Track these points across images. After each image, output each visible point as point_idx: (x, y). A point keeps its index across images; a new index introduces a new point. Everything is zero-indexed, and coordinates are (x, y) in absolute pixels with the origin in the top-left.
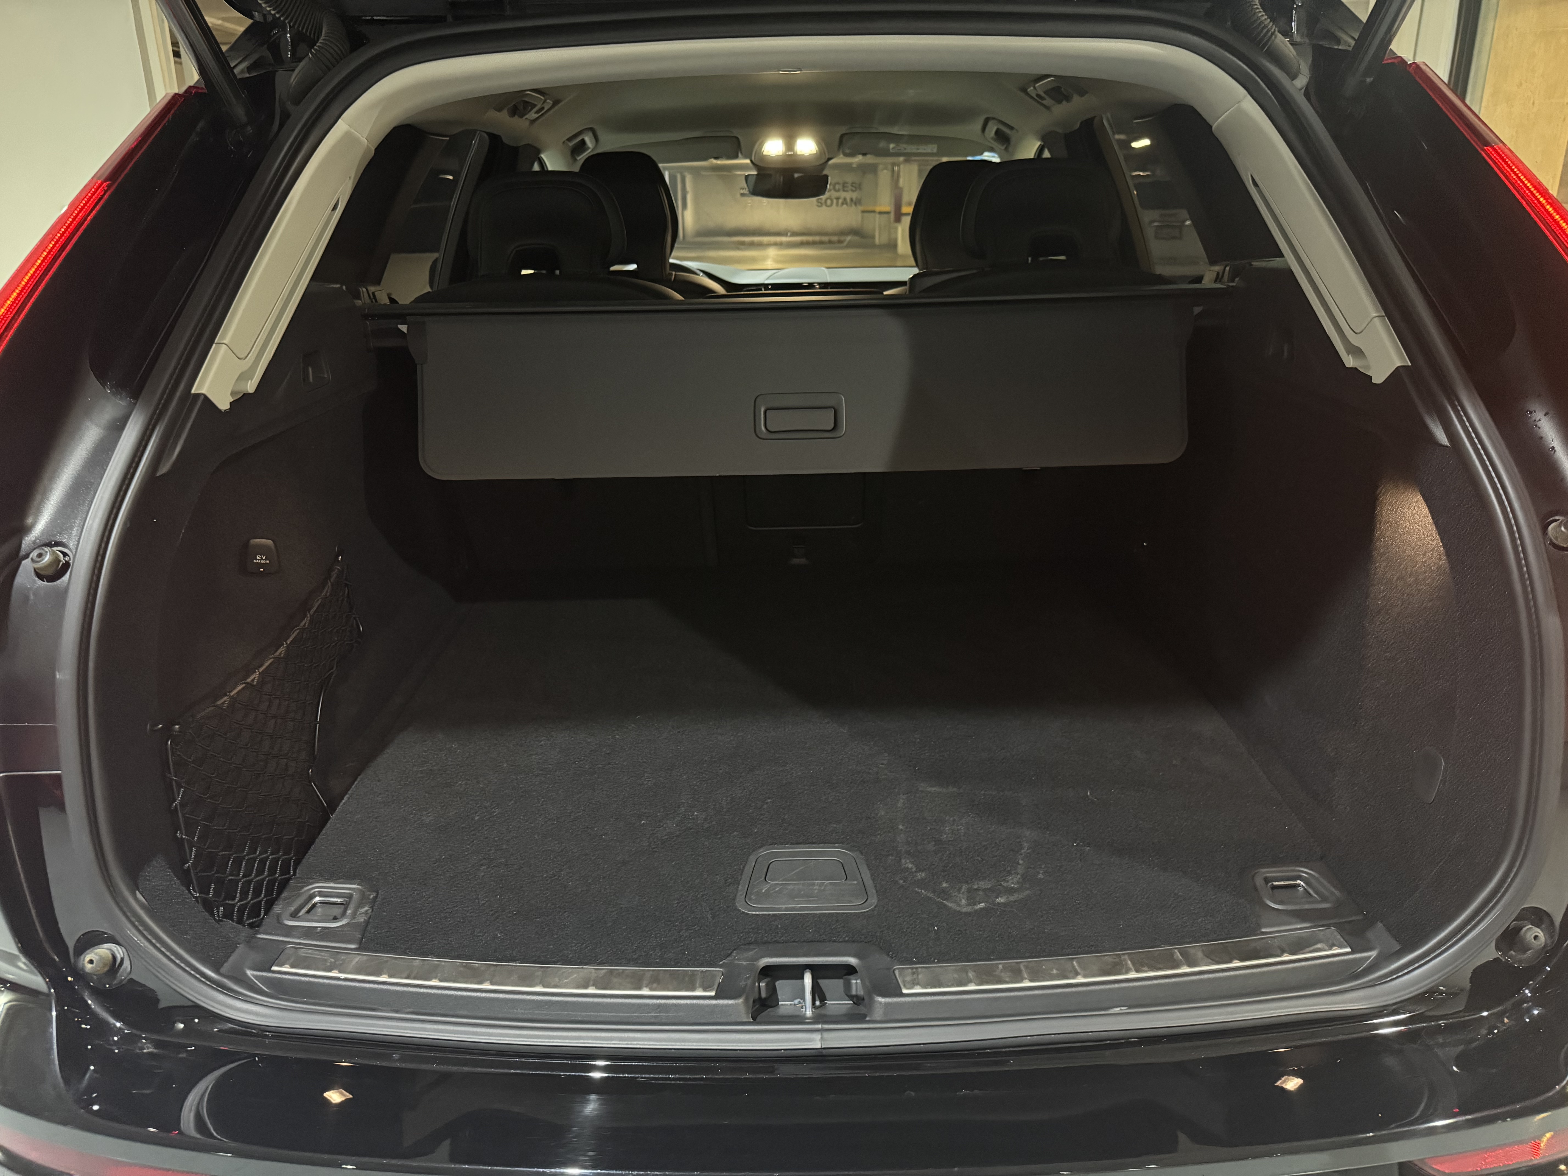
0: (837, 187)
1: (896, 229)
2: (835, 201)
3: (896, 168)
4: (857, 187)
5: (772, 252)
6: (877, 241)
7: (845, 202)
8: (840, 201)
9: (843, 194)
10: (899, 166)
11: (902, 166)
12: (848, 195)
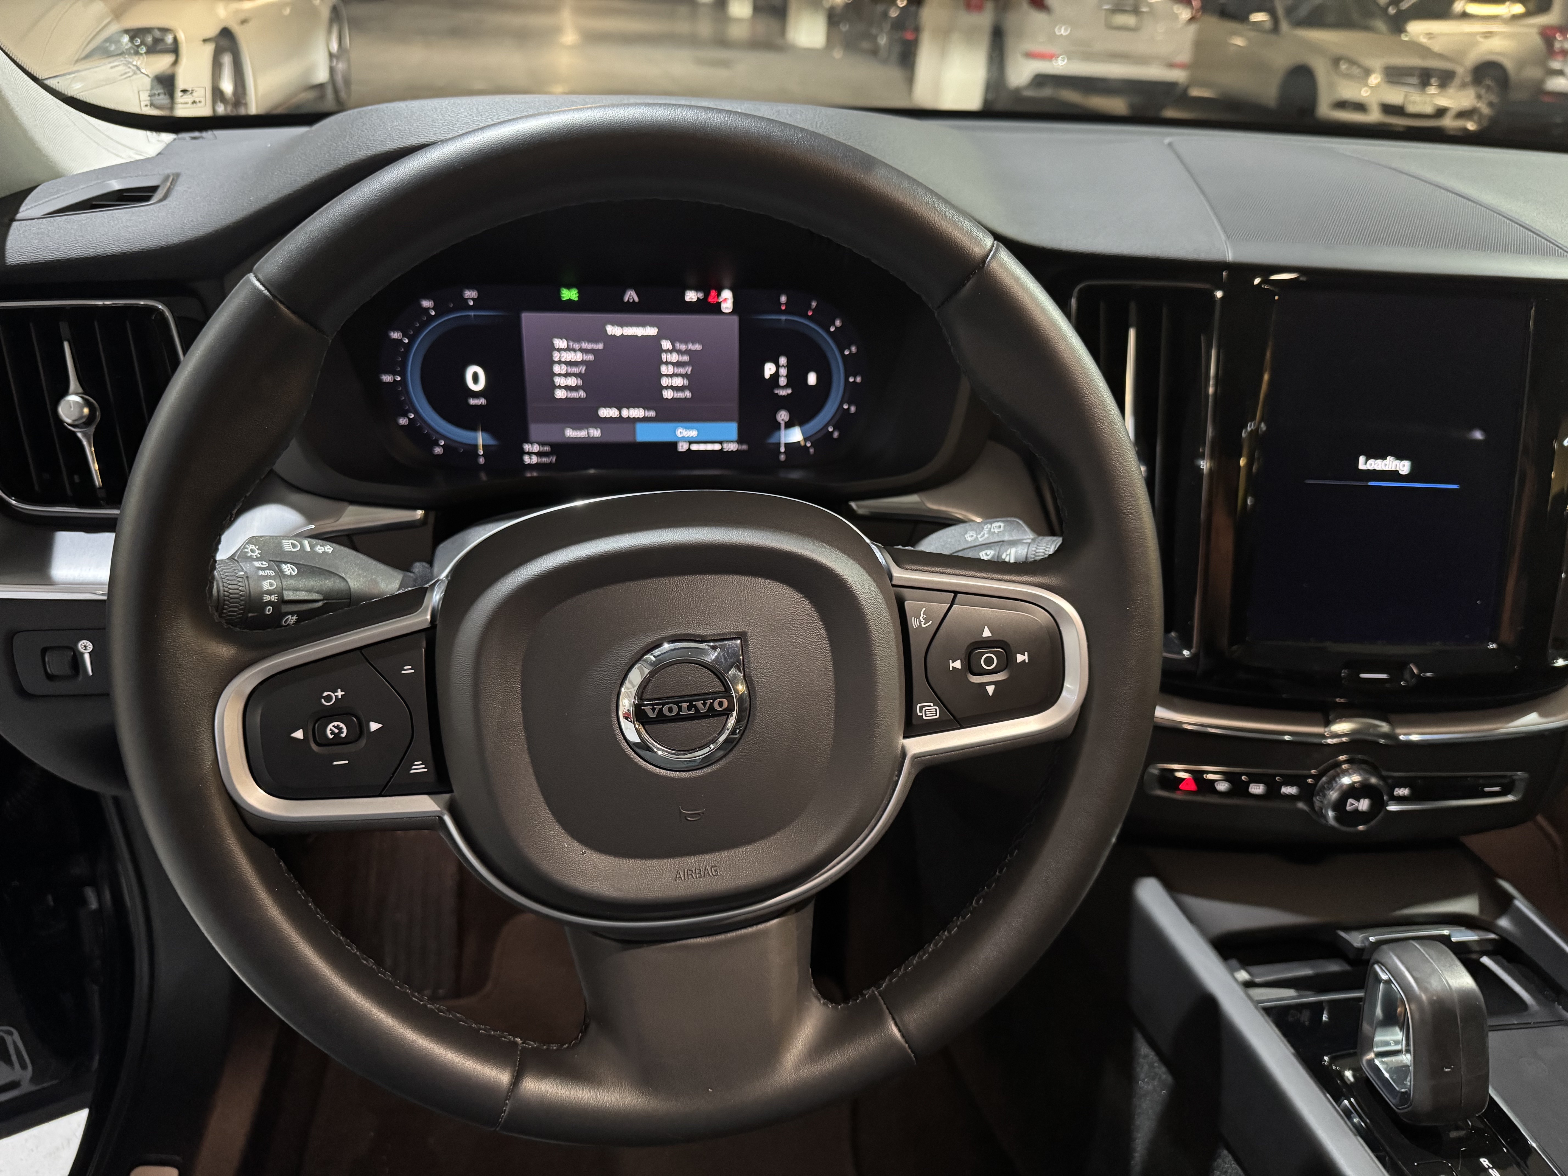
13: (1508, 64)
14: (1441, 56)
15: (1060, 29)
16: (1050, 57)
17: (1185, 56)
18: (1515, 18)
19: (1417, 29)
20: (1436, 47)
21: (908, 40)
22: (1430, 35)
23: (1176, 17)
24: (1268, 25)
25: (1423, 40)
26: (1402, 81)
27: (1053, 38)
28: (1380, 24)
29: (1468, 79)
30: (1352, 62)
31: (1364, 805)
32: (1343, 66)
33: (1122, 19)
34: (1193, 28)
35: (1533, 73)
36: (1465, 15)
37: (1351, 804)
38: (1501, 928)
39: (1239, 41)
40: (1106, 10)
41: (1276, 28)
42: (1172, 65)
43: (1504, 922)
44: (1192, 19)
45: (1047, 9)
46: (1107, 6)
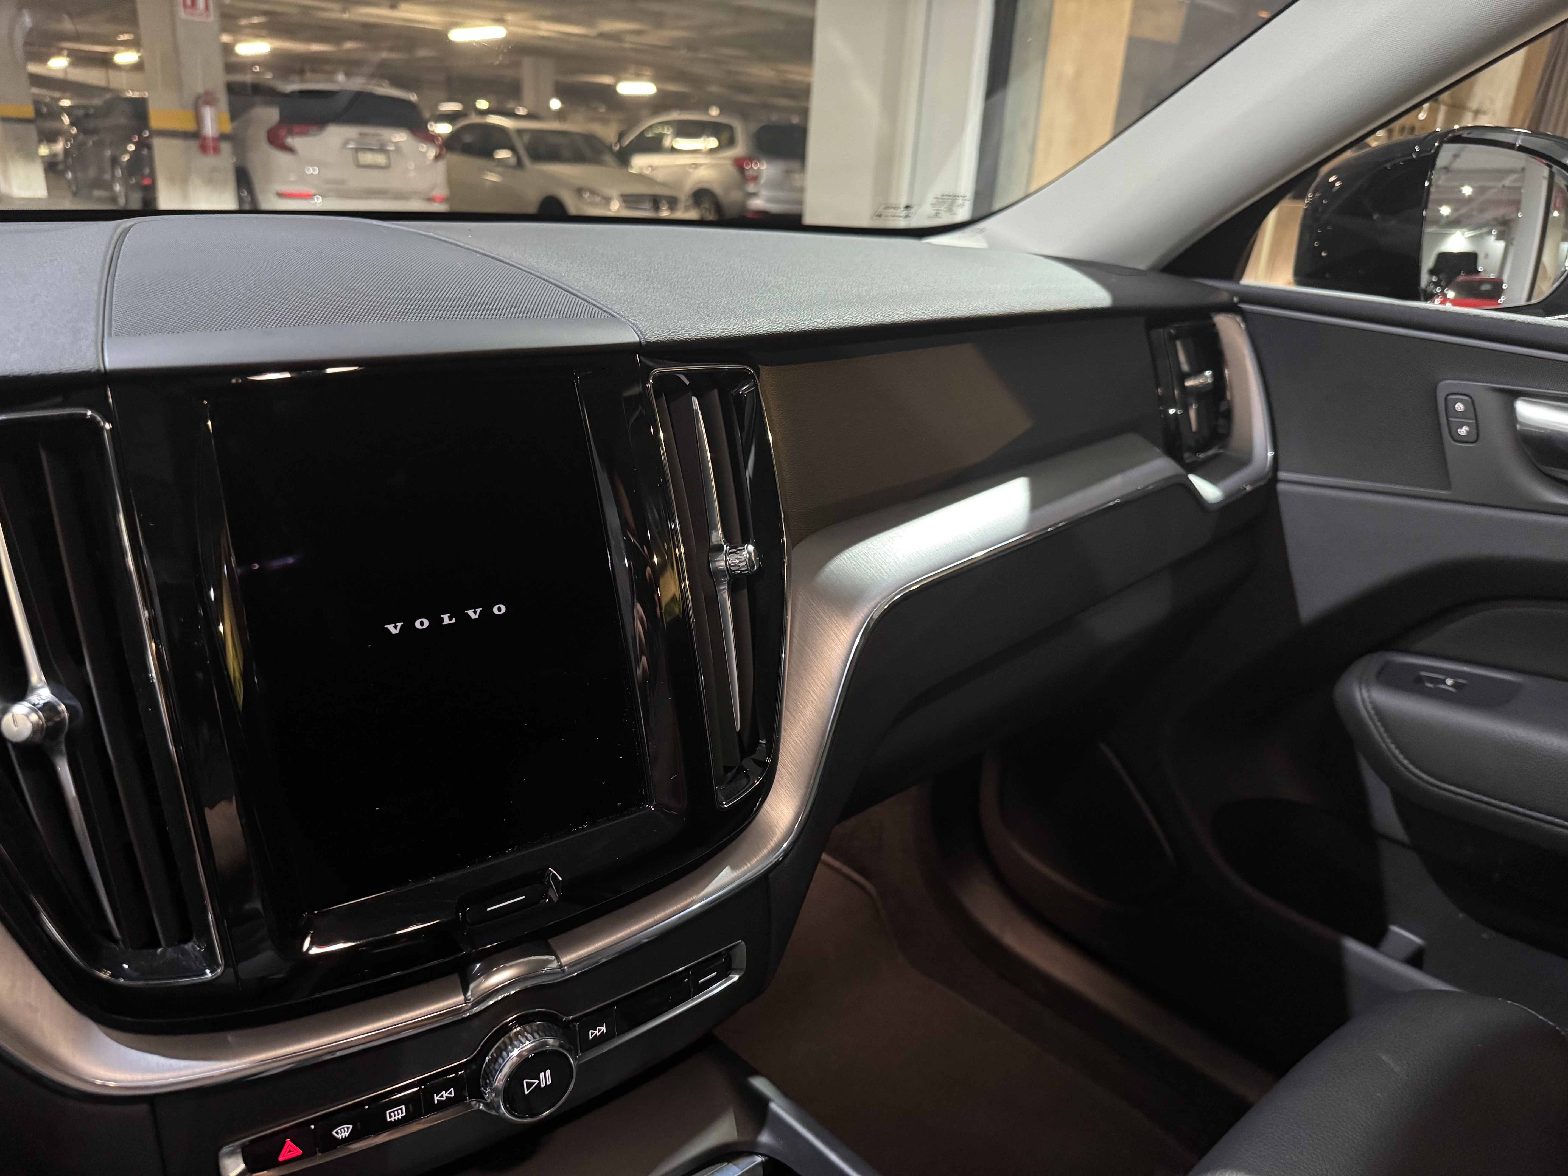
13: (718, 190)
14: (663, 184)
15: (309, 170)
16: (308, 196)
17: (441, 191)
18: (712, 151)
19: (640, 162)
20: (660, 176)
21: (147, 185)
22: (653, 168)
23: (424, 154)
24: (513, 161)
25: (647, 172)
26: (638, 207)
27: (303, 178)
28: (608, 158)
29: (690, 202)
30: (593, 192)
31: (545, 1078)
32: (586, 195)
33: (368, 158)
34: (441, 165)
35: (735, 196)
36: (673, 150)
37: (527, 1087)
38: (765, 1145)
39: (492, 177)
40: (352, 149)
41: (520, 164)
42: (431, 200)
43: (765, 1138)
44: (438, 157)
45: (290, 150)
46: (352, 146)
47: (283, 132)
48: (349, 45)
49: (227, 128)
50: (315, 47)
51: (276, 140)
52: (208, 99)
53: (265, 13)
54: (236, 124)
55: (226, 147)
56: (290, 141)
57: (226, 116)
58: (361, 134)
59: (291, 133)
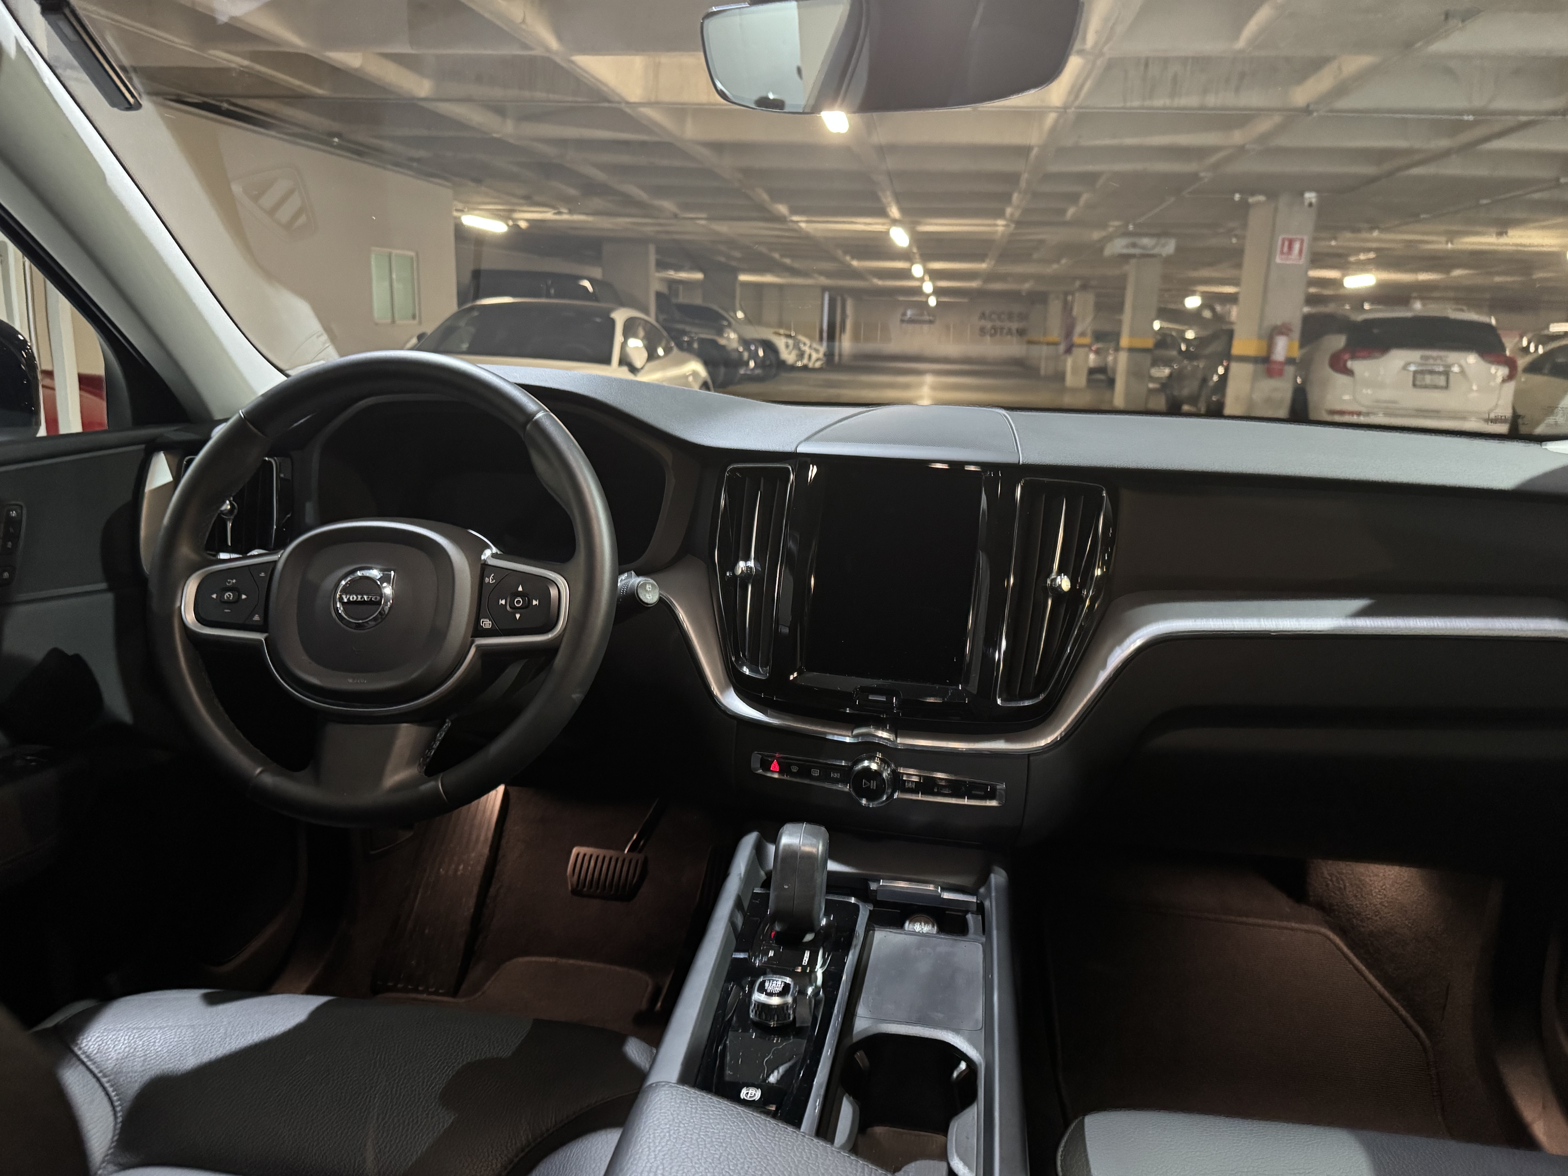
0: (1003, 316)
1: (1065, 361)
2: (999, 331)
3: (1070, 298)
4: (1023, 317)
5: (929, 379)
6: (1042, 372)
7: (1010, 332)
8: (1005, 331)
9: (1007, 324)
10: (1073, 294)
11: (1077, 295)
12: (1015, 326)
15: (1362, 390)
34: (1509, 386)
40: (1412, 371)
42: (1491, 420)
44: (1507, 379)
45: (1350, 373)
46: (1412, 368)
47: (1347, 356)
48: (1457, 273)
49: (1296, 353)
50: (1423, 277)
51: (1338, 364)
52: (1283, 330)
53: (1376, 250)
54: (1304, 351)
55: (1290, 370)
56: (1350, 364)
57: (1296, 344)
58: (1422, 357)
59: (1354, 357)
